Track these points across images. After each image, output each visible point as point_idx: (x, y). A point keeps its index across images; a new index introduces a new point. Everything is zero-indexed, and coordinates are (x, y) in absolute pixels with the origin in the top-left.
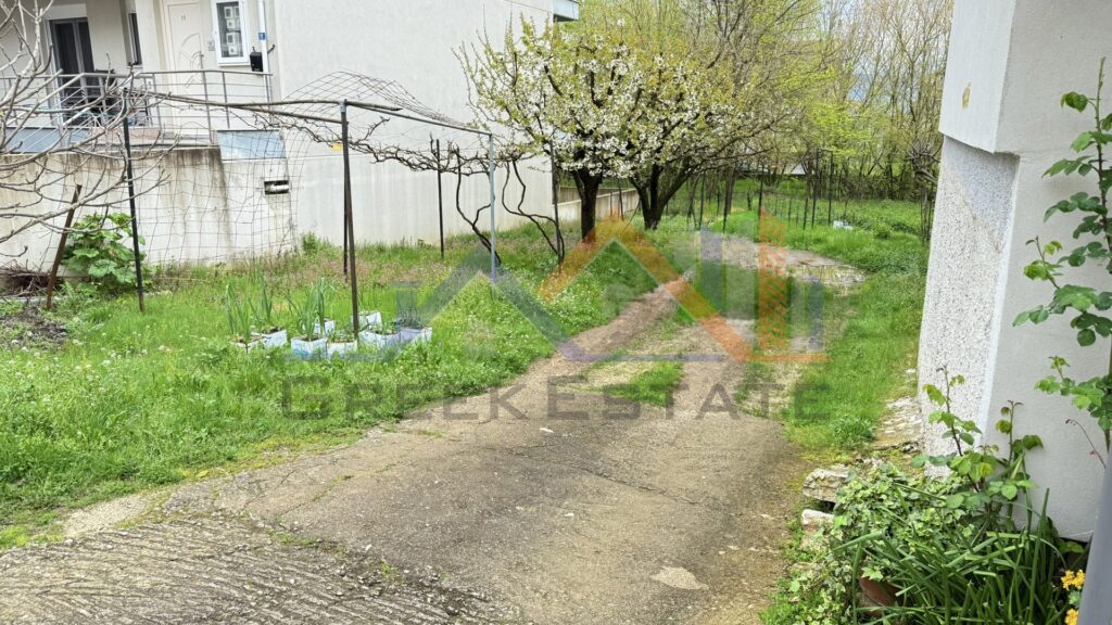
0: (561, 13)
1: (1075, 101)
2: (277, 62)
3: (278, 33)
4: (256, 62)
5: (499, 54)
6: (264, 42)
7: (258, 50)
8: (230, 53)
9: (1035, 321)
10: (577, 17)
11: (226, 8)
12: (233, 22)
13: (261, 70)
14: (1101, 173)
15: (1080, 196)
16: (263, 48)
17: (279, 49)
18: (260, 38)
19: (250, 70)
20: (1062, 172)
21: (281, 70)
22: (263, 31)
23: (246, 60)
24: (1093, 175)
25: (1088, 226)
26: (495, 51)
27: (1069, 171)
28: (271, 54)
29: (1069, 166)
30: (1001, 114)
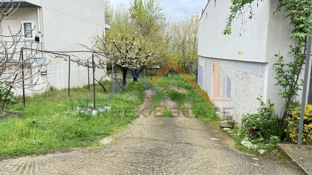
0: (107, 27)
1: (276, 55)
2: (44, 39)
3: (44, 32)
4: (37, 39)
5: (101, 38)
6: (40, 34)
7: (37, 36)
8: (27, 36)
9: (277, 85)
10: (110, 29)
11: (26, 24)
12: (29, 28)
13: (39, 41)
14: (281, 65)
15: (279, 68)
16: (40, 36)
17: (45, 36)
18: (39, 33)
19: (35, 41)
20: (276, 65)
21: (45, 42)
22: (40, 31)
23: (34, 38)
24: (280, 65)
25: (279, 72)
26: (100, 37)
27: (277, 65)
28: (42, 37)
29: (277, 64)
30: (266, 57)
